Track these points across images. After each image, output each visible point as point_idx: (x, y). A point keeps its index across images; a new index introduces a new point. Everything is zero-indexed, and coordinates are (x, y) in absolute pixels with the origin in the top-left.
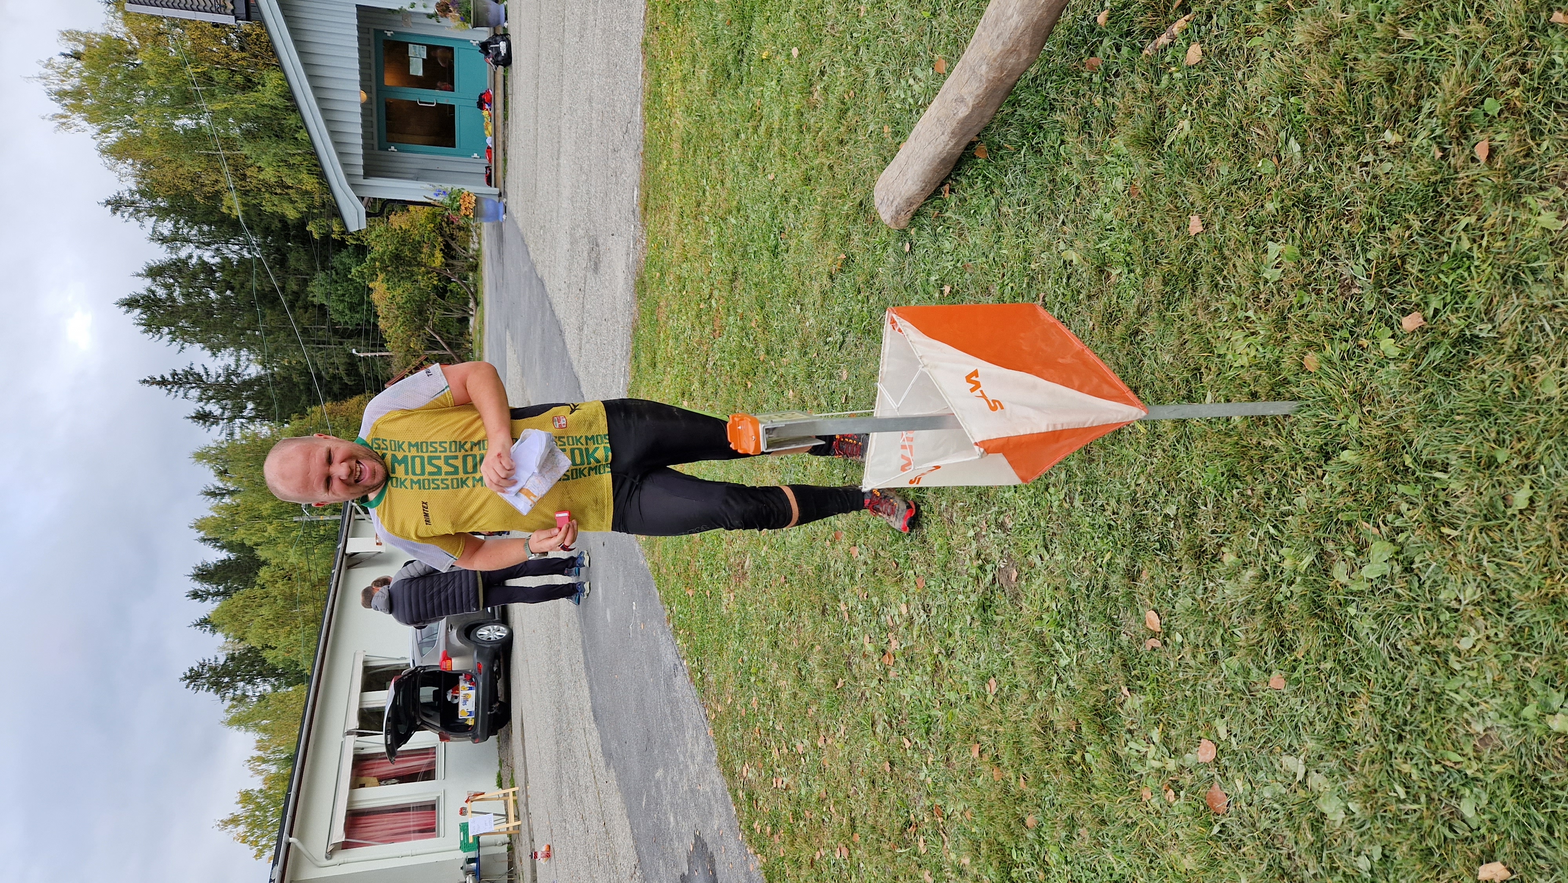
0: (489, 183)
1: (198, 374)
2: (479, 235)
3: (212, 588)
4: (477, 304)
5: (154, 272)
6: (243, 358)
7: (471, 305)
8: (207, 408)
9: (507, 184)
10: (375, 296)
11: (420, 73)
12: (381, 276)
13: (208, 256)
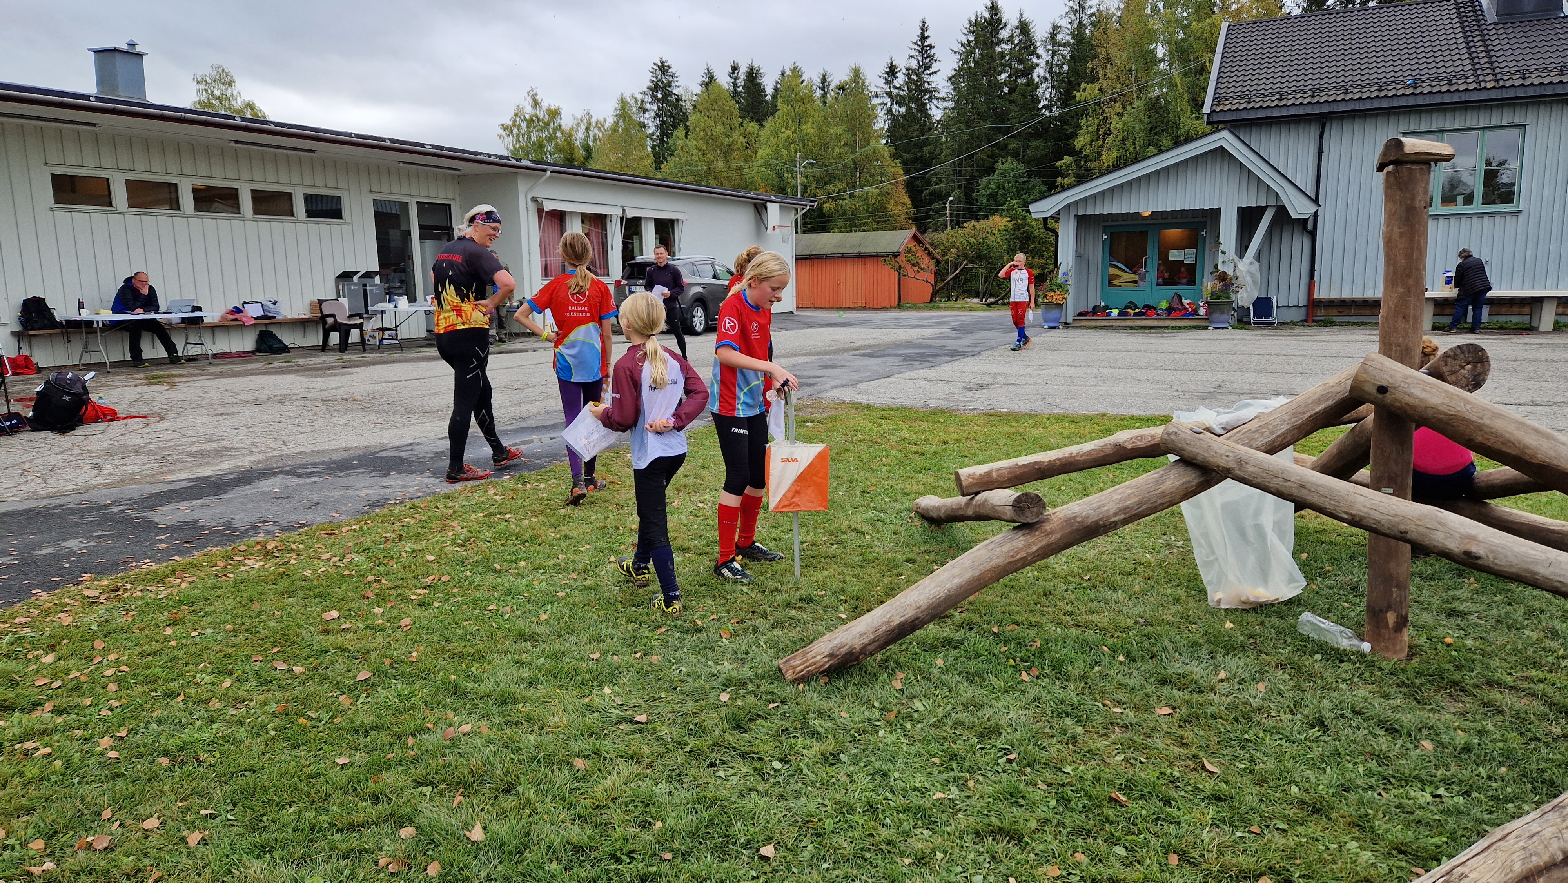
0: (1076, 315)
1: (930, 67)
3: (741, 82)
5: (1024, 28)
6: (946, 104)
8: (899, 75)
10: (997, 217)
12: (1010, 225)
13: (1040, 72)
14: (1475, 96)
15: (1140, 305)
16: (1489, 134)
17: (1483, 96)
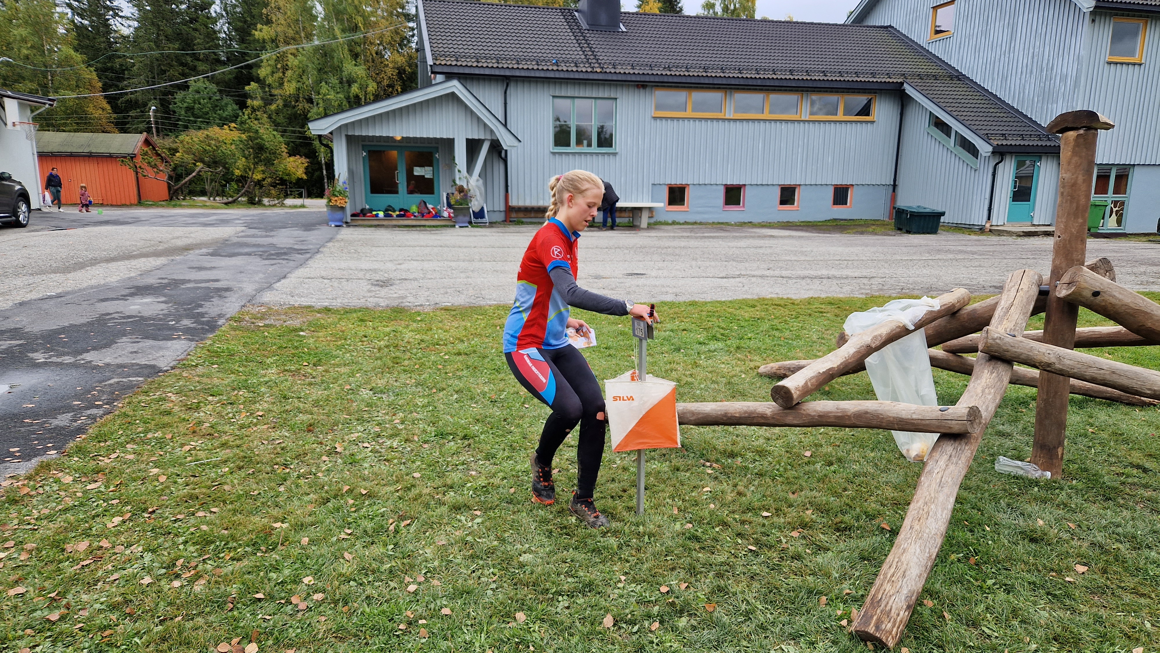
0: (353, 215)
2: (274, 205)
4: (226, 204)
6: (131, 23)
7: (225, 200)
9: (357, 229)
10: (217, 129)
11: (416, 173)
12: (244, 137)
13: (216, 8)
14: (591, 76)
15: (397, 208)
16: (599, 102)
17: (595, 77)
